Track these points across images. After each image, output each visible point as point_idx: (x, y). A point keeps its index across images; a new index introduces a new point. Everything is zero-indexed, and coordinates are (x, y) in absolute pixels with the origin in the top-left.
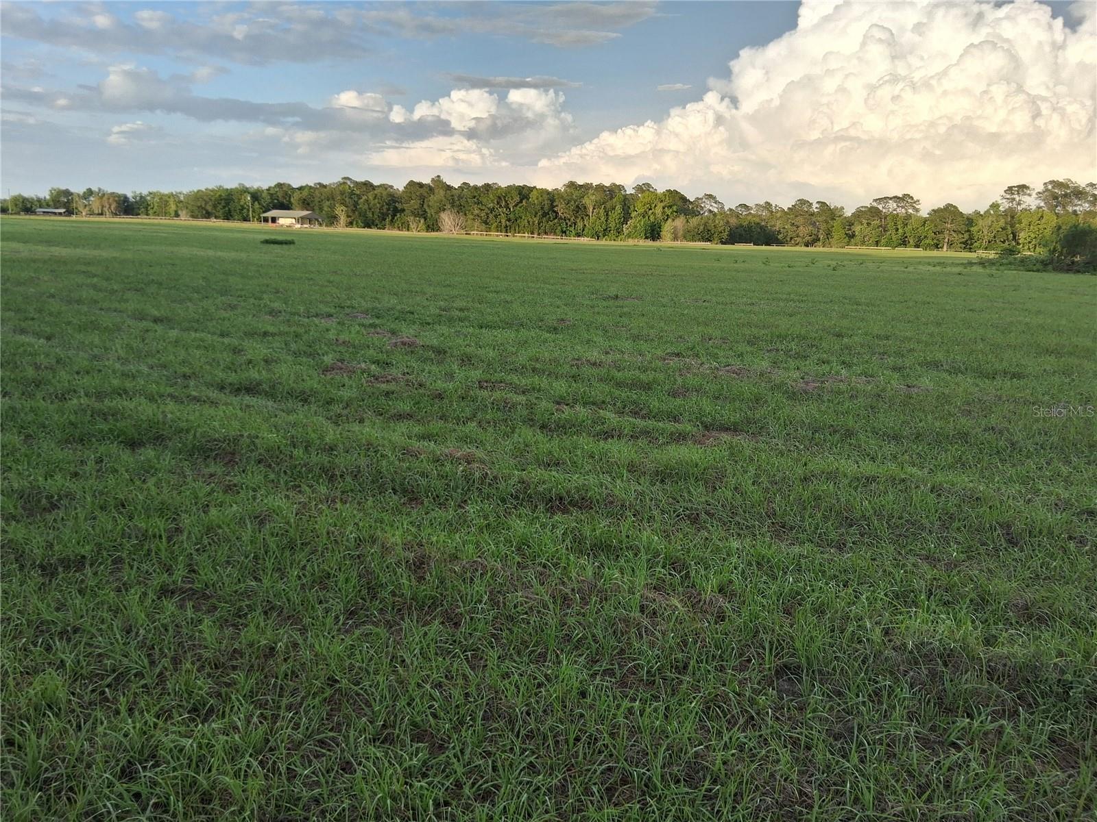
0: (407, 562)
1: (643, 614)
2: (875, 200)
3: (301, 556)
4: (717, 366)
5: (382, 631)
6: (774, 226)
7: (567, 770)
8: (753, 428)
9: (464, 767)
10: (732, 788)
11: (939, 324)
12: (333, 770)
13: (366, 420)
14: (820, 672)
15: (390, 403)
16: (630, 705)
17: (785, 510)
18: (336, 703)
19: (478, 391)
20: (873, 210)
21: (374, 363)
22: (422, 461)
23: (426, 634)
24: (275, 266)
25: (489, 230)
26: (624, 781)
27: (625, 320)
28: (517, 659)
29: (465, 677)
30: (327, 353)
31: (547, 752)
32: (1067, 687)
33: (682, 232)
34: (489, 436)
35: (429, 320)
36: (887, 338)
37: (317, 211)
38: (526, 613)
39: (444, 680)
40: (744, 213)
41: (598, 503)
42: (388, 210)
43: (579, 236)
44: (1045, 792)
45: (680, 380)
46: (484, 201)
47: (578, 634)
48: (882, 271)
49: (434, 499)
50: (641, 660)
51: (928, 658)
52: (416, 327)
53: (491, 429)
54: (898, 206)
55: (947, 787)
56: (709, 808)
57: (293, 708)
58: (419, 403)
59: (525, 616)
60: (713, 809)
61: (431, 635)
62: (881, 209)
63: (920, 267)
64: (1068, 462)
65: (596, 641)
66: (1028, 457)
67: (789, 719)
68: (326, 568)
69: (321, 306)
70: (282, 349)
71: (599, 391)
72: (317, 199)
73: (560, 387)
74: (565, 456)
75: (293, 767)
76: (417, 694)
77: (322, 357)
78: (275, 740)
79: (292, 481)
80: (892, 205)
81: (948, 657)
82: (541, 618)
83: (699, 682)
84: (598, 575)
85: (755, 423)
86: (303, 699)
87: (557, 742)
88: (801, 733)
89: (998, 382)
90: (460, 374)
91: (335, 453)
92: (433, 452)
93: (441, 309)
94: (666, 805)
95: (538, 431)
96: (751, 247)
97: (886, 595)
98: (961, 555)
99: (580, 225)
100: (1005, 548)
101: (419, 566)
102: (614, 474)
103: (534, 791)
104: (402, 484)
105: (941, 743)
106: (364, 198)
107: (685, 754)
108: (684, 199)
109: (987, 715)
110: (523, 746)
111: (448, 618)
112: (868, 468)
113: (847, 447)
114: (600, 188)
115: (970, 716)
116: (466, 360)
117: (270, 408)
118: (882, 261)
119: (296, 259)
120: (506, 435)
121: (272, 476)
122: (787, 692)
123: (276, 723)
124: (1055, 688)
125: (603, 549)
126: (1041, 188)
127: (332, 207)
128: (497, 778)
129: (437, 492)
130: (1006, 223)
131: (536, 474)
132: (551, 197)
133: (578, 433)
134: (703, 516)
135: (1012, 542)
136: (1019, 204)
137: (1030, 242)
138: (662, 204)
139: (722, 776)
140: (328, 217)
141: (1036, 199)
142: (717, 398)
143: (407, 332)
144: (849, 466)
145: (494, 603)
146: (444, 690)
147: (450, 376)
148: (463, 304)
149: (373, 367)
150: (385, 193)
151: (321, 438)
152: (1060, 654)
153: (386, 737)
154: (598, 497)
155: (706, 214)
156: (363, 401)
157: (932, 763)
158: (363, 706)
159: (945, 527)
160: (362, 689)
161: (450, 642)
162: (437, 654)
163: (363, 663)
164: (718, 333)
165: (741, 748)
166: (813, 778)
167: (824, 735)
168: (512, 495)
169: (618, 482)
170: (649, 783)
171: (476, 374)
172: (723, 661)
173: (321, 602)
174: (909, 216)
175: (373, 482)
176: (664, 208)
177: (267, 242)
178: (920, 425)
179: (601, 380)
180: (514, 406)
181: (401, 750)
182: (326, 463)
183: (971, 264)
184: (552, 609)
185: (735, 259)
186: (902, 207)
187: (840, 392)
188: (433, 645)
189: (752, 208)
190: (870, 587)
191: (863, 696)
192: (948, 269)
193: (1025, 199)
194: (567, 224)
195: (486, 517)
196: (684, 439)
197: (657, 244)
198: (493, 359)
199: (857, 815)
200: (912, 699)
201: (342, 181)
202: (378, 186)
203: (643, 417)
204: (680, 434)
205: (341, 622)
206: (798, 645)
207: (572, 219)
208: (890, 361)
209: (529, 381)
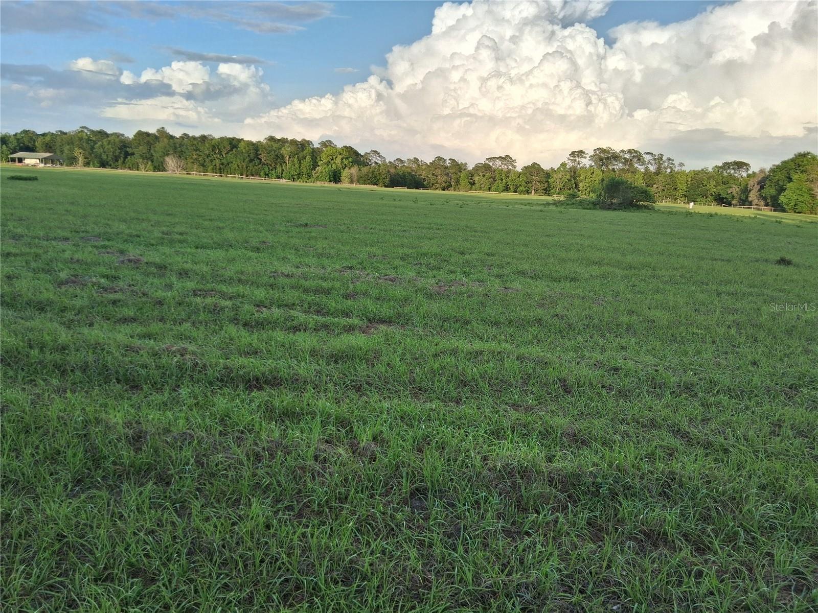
0: (127, 437)
1: (317, 462)
2: (487, 159)
3: (34, 439)
4: (379, 275)
5: (104, 494)
6: (421, 175)
7: (254, 586)
8: (402, 319)
9: (172, 592)
10: (375, 582)
11: (526, 245)
12: (60, 607)
13: (95, 324)
14: (440, 491)
15: (116, 309)
16: (304, 530)
17: (422, 378)
18: (64, 554)
19: (192, 298)
20: (486, 166)
21: (104, 277)
22: (142, 356)
23: (141, 493)
24: (20, 198)
25: (205, 171)
26: (298, 588)
27: (312, 242)
28: (217, 505)
29: (173, 523)
30: (62, 270)
31: (238, 573)
32: (598, 487)
33: (356, 178)
34: (199, 333)
35: (153, 242)
36: (493, 255)
37: (58, 153)
38: (226, 469)
39: (156, 528)
40: (400, 165)
41: (287, 381)
42: (120, 153)
43: (279, 178)
44: (584, 559)
45: (351, 286)
46: (202, 149)
47: (266, 482)
48: (492, 209)
49: (152, 385)
50: (313, 496)
51: (511, 474)
52: (142, 247)
53: (202, 328)
54: (502, 164)
55: (522, 562)
56: (359, 599)
57: (26, 561)
58: (142, 309)
59: (224, 472)
60: (362, 600)
61: (146, 493)
62: (491, 165)
63: (516, 206)
64: (603, 336)
65: (280, 486)
66: (578, 334)
67: (418, 527)
68: (56, 446)
69: (59, 231)
70: (23, 267)
71: (292, 296)
72: (58, 144)
73: (260, 294)
74: (263, 347)
75: (25, 609)
76: (132, 541)
77: (58, 273)
78: (9, 590)
79: (28, 377)
80: (498, 163)
81: (524, 473)
82: (237, 472)
83: (355, 508)
84: (284, 435)
85: (404, 316)
86: (35, 553)
87: (246, 566)
88: (425, 536)
89: (562, 284)
90: (178, 284)
91: (67, 352)
92: (152, 348)
93: (163, 233)
94: (328, 601)
95: (242, 328)
96: (405, 190)
97: (485, 432)
98: (534, 402)
99: (279, 170)
100: (563, 396)
101: (137, 440)
102: (299, 359)
103: (227, 604)
104: (125, 375)
105: (519, 533)
106: (100, 143)
107: (343, 562)
108: (356, 153)
109: (549, 510)
110: (219, 571)
111: (161, 479)
112: (477, 345)
113: (464, 331)
114: (294, 142)
115: (538, 512)
116: (183, 274)
117: (10, 316)
118: (492, 201)
119: (38, 192)
120: (215, 331)
121: (11, 373)
122: (418, 508)
123: (10, 575)
124: (591, 488)
125: (289, 416)
126: (592, 153)
127: (71, 150)
128: (198, 598)
129: (155, 380)
130: (571, 176)
131: (238, 362)
132: (255, 148)
133: (273, 329)
134: (366, 386)
135: (567, 391)
136: (579, 164)
137: (586, 190)
138: (341, 157)
139: (369, 574)
140: (68, 159)
141: (589, 160)
142: (378, 299)
143: (133, 252)
144: (464, 345)
145: (200, 464)
146: (156, 536)
147: (169, 287)
148: (183, 229)
149: (103, 280)
150: (117, 140)
151: (55, 340)
152: (594, 465)
153: (107, 576)
154: (287, 376)
155: (373, 165)
156: (93, 308)
157: (512, 548)
158: (87, 554)
159: (525, 383)
160: (86, 541)
161: (162, 497)
162: (150, 508)
163: (88, 520)
164: (379, 252)
165: (383, 552)
166: (433, 568)
167: (441, 535)
168: (218, 379)
169: (303, 364)
170: (316, 588)
171: (191, 285)
172: (373, 490)
173: (51, 474)
174: (509, 171)
175: (99, 374)
176: (342, 159)
177: (13, 178)
178: (512, 314)
179: (293, 287)
180: (222, 309)
181: (119, 586)
182: (58, 360)
183: (548, 204)
184: (246, 465)
185: (394, 198)
186: (505, 165)
187: (461, 293)
188: (147, 501)
189: (405, 162)
190: (475, 428)
191: (468, 506)
192: (534, 208)
193: (583, 160)
194: (269, 168)
195: (196, 398)
196: (353, 330)
197: (338, 185)
198: (207, 272)
199: (461, 590)
200: (500, 504)
201: (80, 129)
202: (112, 135)
203: (324, 315)
204: (350, 326)
205: (69, 489)
206: (425, 473)
207: (273, 165)
208: (495, 271)
209: (235, 289)
